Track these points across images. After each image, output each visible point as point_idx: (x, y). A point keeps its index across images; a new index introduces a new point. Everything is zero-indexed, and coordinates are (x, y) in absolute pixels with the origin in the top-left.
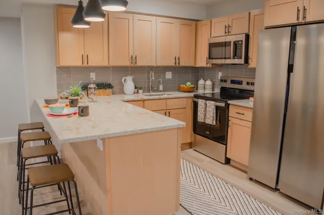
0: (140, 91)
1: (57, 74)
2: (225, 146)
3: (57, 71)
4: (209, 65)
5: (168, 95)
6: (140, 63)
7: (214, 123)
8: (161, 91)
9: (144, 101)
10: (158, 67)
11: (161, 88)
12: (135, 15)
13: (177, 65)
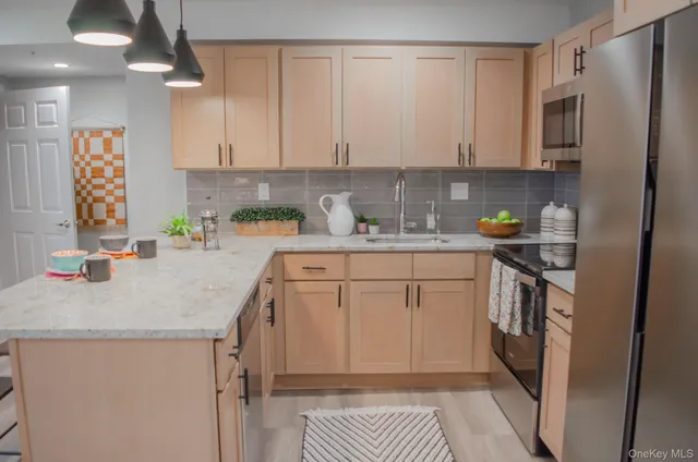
0: (373, 229)
1: (188, 186)
2: (536, 403)
3: (188, 177)
4: (547, 166)
5: (444, 241)
6: (357, 162)
7: (517, 331)
8: (431, 231)
9: (347, 253)
10: (411, 171)
11: (431, 223)
12: (346, 48)
13: (467, 165)
